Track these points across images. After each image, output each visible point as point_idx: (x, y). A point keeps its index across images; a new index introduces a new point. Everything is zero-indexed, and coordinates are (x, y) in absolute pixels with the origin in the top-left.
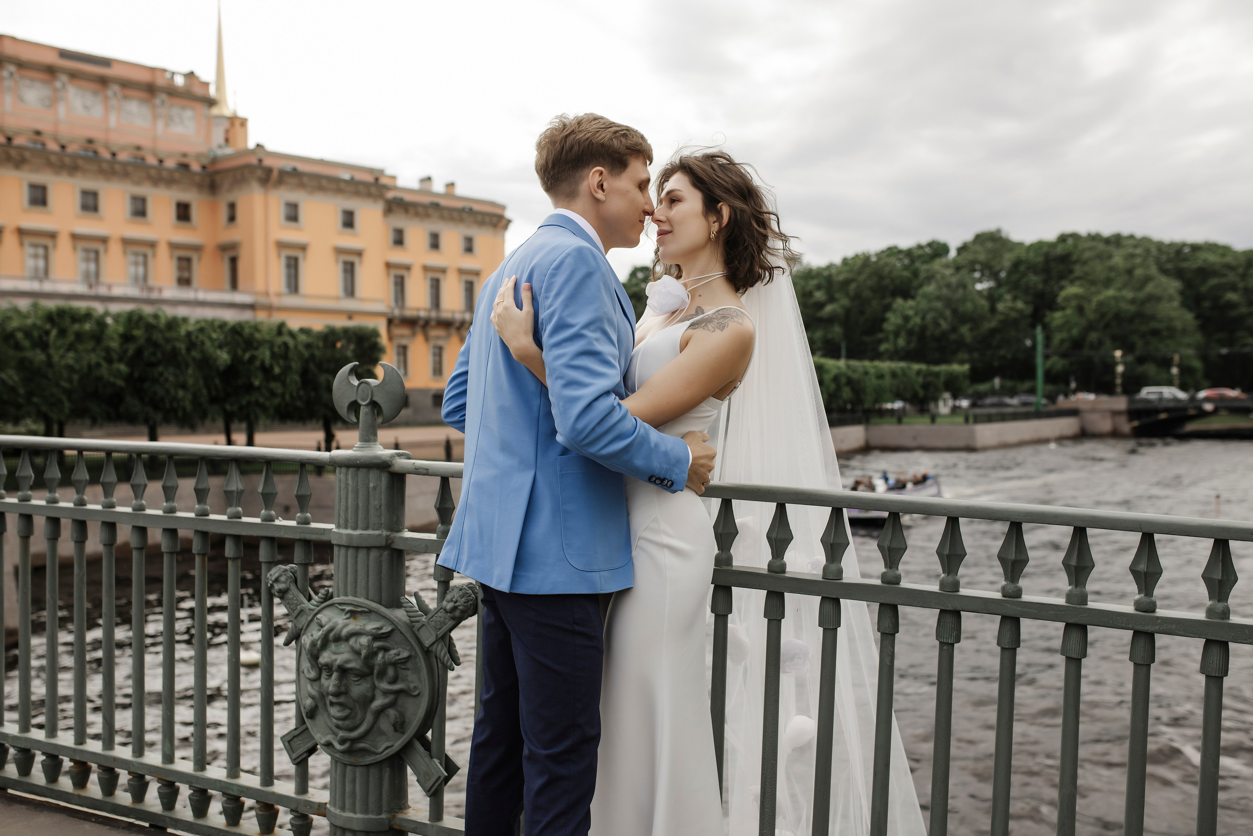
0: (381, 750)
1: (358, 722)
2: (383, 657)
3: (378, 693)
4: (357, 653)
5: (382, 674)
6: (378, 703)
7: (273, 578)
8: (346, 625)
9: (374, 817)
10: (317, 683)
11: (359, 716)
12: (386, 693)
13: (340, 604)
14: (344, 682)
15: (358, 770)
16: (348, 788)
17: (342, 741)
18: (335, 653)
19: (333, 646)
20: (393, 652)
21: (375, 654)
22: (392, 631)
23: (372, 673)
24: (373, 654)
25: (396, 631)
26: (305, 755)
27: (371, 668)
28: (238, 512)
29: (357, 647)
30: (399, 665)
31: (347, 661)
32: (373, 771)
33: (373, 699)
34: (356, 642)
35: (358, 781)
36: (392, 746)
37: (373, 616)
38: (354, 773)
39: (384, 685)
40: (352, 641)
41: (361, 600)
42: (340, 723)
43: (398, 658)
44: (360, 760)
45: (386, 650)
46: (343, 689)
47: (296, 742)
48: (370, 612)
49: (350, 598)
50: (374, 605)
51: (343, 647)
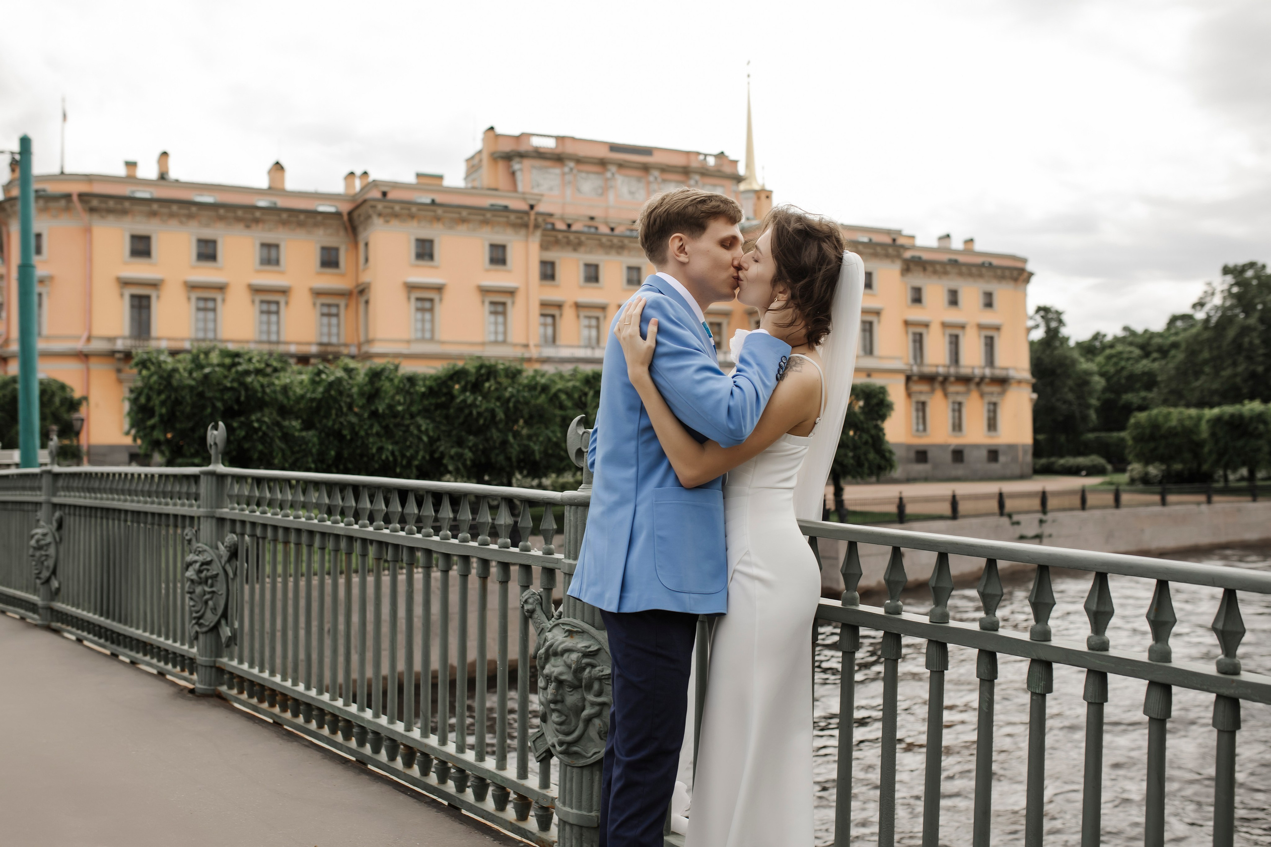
0: (590, 755)
1: (573, 728)
2: (590, 672)
3: (587, 704)
4: (569, 667)
5: (589, 687)
6: (587, 712)
7: (524, 600)
8: (563, 642)
9: (585, 813)
10: (545, 691)
11: (573, 724)
12: (593, 704)
13: (563, 624)
14: (560, 692)
15: (575, 770)
16: (568, 786)
17: (561, 743)
18: (554, 666)
19: (553, 660)
20: (598, 668)
21: (584, 669)
22: (598, 650)
23: (581, 687)
24: (580, 669)
25: (602, 651)
26: (544, 755)
27: (580, 680)
28: (506, 543)
29: (569, 661)
30: (604, 681)
31: (561, 674)
32: (586, 772)
33: (583, 709)
34: (568, 657)
35: (574, 780)
36: (599, 752)
37: (585, 636)
38: (572, 773)
39: (591, 697)
40: (566, 655)
41: (578, 622)
42: (558, 727)
43: (601, 674)
44: (575, 762)
45: (593, 666)
46: (559, 698)
47: (539, 743)
48: (583, 632)
49: (571, 619)
50: (586, 627)
51: (559, 661)
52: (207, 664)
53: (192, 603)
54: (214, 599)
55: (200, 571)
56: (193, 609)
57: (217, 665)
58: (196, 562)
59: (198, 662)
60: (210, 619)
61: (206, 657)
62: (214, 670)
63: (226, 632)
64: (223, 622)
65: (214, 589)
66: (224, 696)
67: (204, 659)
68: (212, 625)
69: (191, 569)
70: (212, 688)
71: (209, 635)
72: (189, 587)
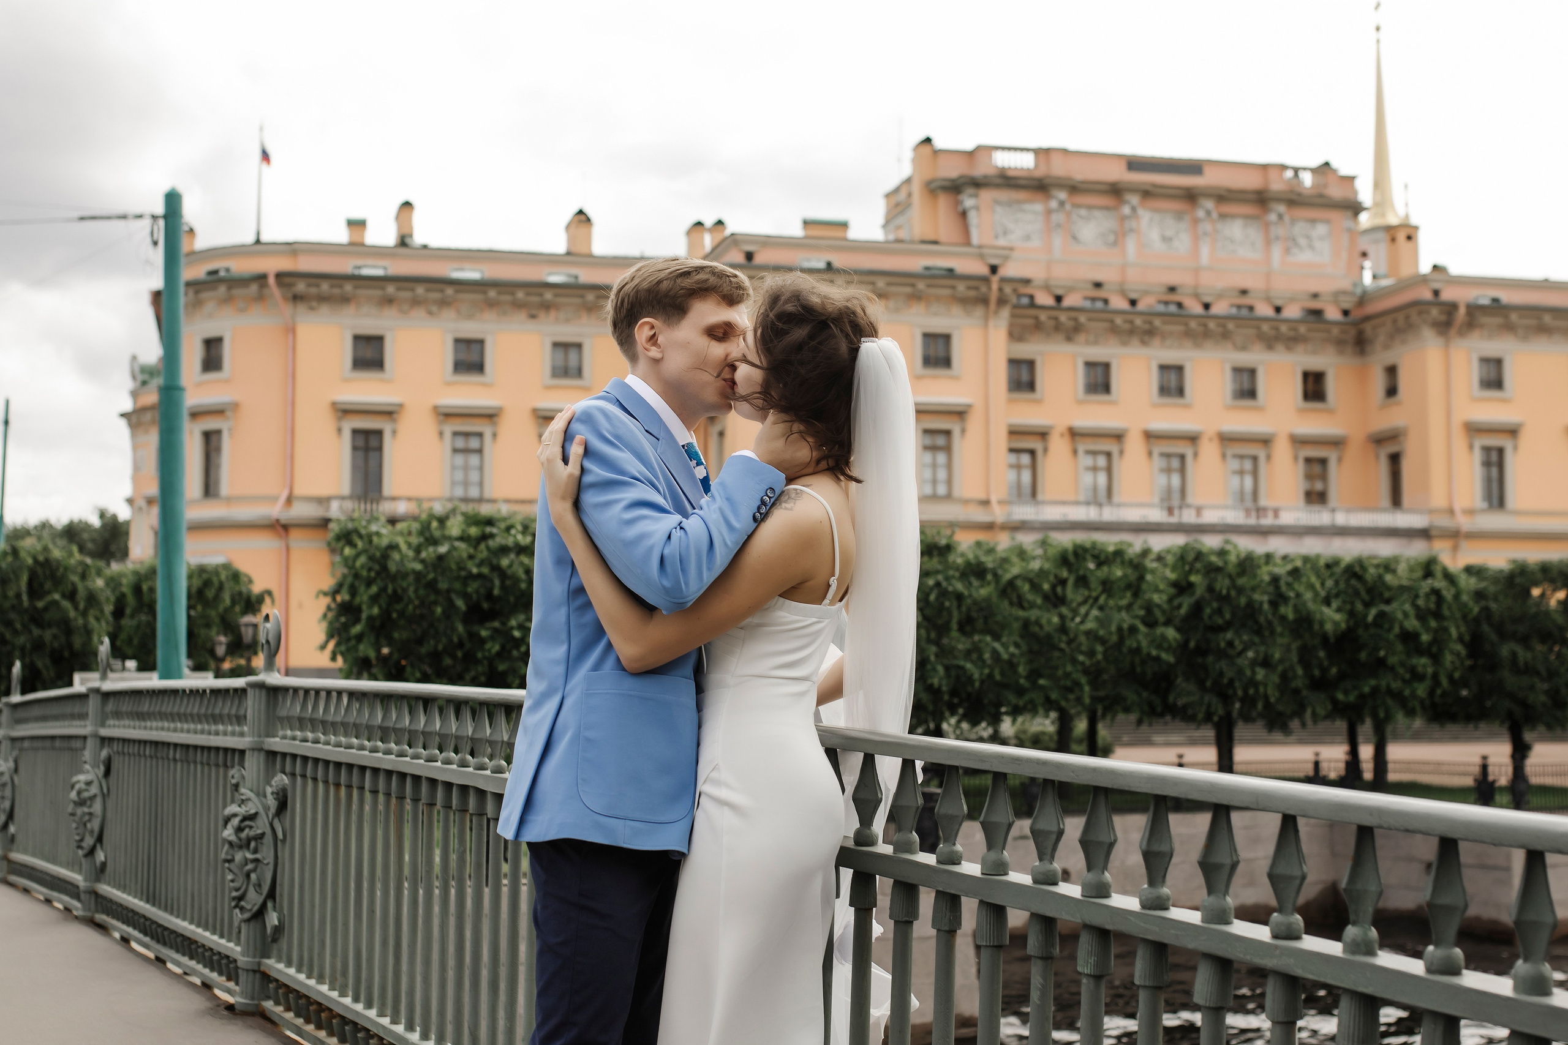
52: (249, 967)
53: (230, 877)
54: (258, 870)
55: (239, 829)
56: (232, 884)
57: (262, 968)
58: (235, 815)
59: (239, 964)
60: (254, 899)
61: (248, 956)
62: (258, 975)
63: (273, 919)
64: (270, 905)
65: (258, 856)
66: (268, 1014)
67: (246, 959)
68: (256, 908)
69: (229, 826)
70: (256, 1002)
71: (252, 924)
72: (227, 853)
